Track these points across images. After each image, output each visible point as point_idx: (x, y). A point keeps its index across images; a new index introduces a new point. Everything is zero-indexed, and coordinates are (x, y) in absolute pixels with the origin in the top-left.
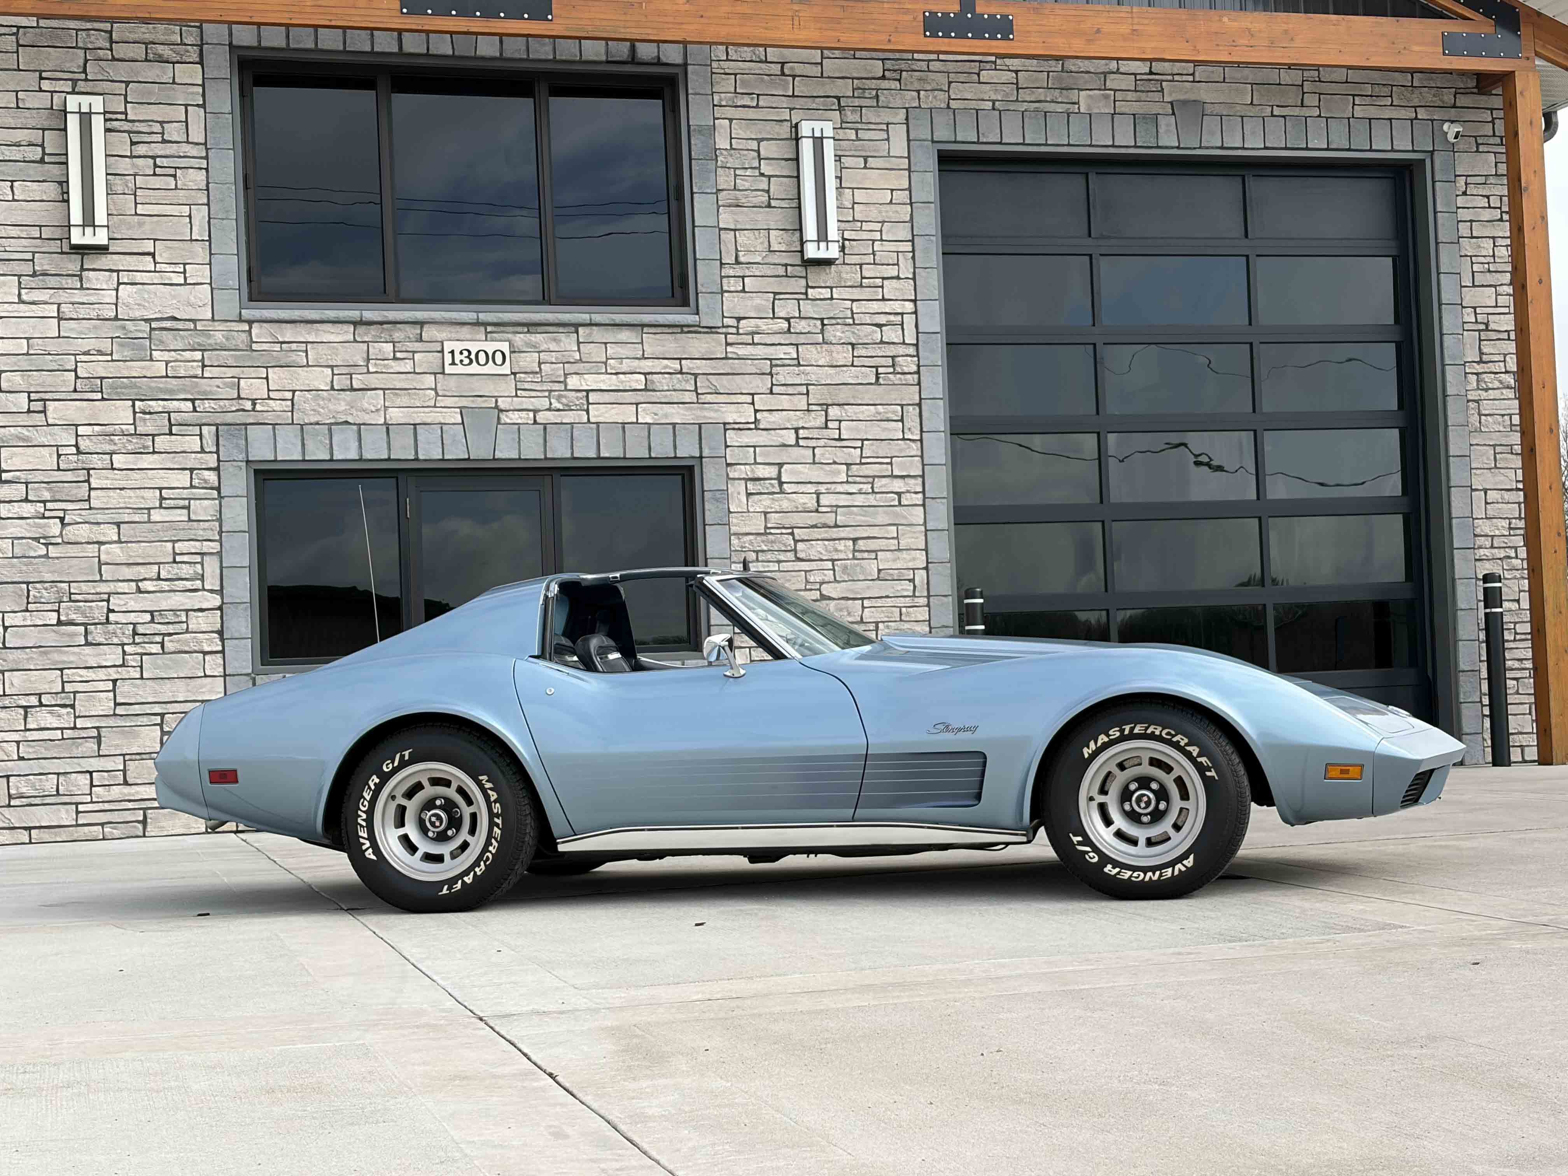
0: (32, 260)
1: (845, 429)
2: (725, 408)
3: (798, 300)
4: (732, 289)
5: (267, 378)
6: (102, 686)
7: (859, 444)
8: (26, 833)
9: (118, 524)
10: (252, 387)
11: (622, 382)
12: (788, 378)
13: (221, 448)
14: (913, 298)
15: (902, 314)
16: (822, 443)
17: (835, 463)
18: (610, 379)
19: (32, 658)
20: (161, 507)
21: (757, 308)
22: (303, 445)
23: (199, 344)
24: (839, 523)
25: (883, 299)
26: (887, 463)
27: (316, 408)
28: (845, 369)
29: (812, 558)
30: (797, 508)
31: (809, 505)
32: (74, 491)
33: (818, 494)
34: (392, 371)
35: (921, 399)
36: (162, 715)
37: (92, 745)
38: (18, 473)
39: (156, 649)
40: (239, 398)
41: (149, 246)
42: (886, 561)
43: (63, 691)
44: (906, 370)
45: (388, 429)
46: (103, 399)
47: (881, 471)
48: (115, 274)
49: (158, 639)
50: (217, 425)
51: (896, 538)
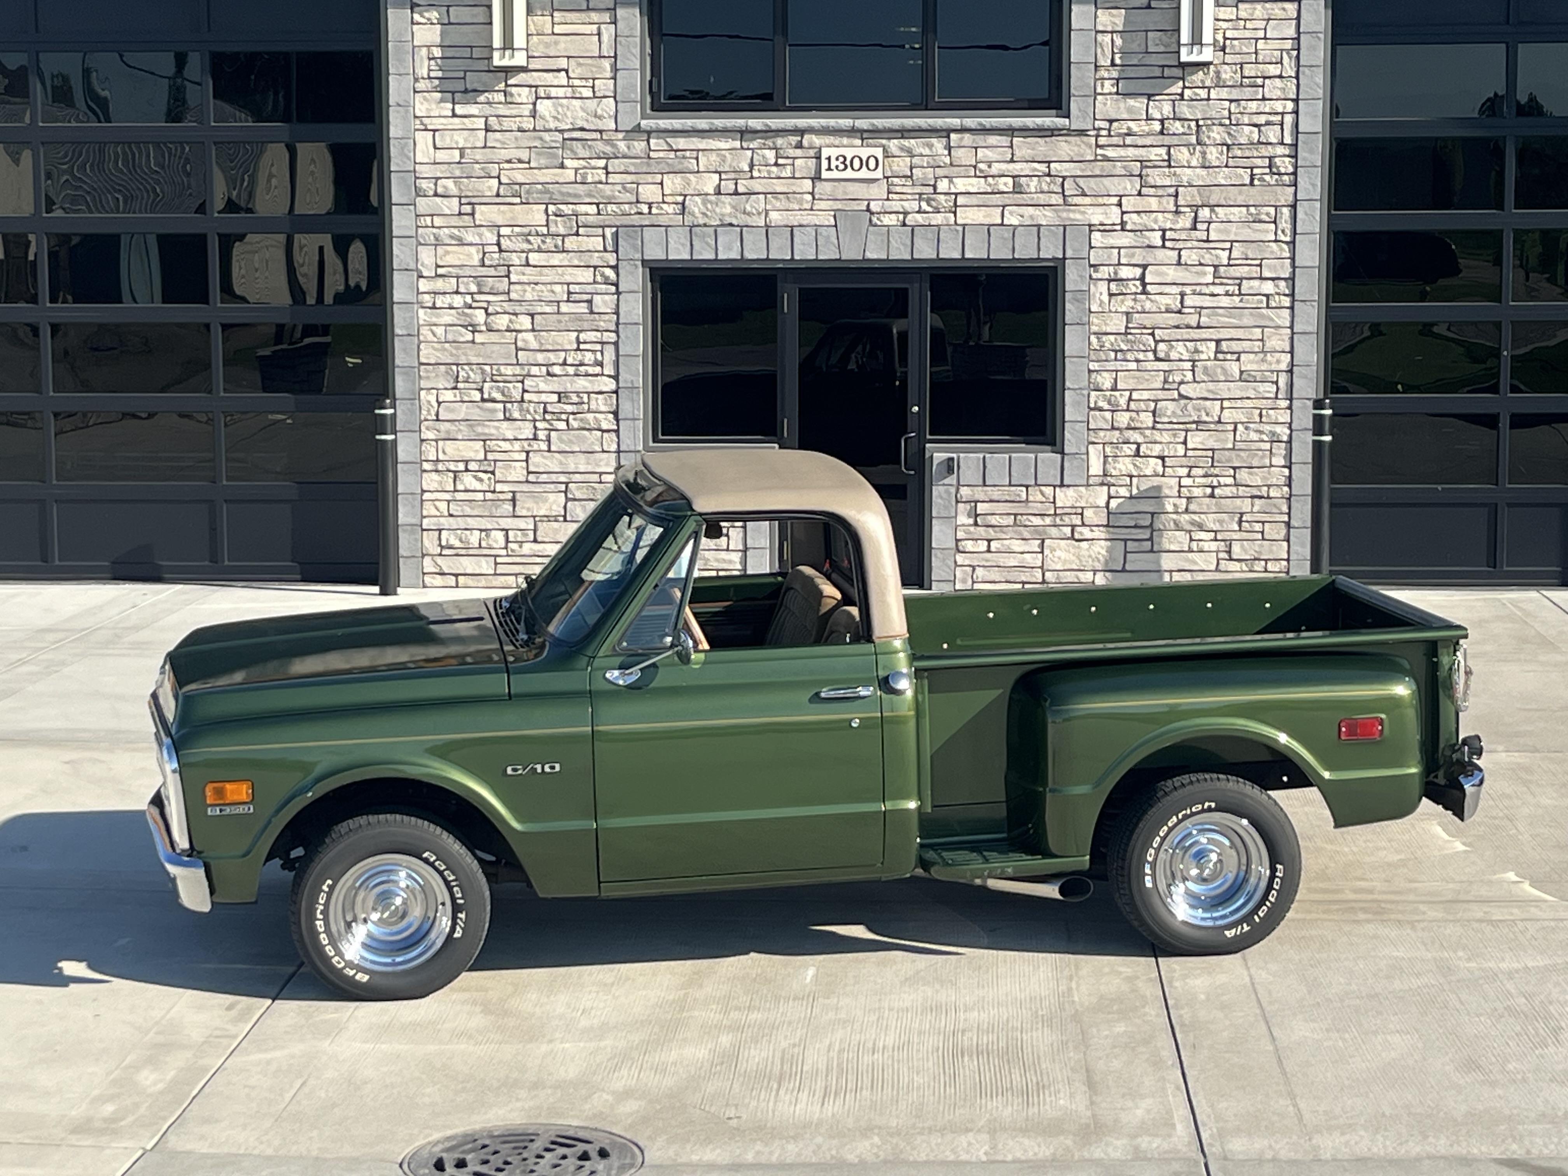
0: (464, 78)
1: (1214, 230)
2: (1090, 210)
3: (1174, 101)
4: (1106, 91)
5: (662, 184)
6: (516, 456)
7: (1228, 245)
8: (454, 578)
9: (532, 315)
10: (649, 192)
11: (990, 185)
12: (1157, 178)
13: (620, 248)
14: (1294, 97)
15: (1283, 114)
16: (1189, 244)
17: (1201, 264)
18: (979, 183)
19: (460, 430)
20: (568, 301)
21: (1130, 110)
22: (692, 245)
23: (604, 153)
24: (1202, 324)
25: (1264, 99)
26: (1256, 265)
27: (705, 211)
28: (1217, 170)
29: (1172, 358)
30: (1160, 308)
31: (1173, 306)
32: (497, 285)
33: (1183, 295)
34: (773, 176)
35: (1296, 200)
36: (567, 484)
37: (508, 507)
38: (450, 269)
39: (562, 425)
40: (638, 202)
41: (563, 63)
42: (1249, 363)
43: (486, 459)
44: (1283, 170)
45: (767, 231)
46: (522, 203)
47: (1249, 272)
48: (534, 89)
49: (564, 417)
50: (617, 227)
51: (1262, 340)
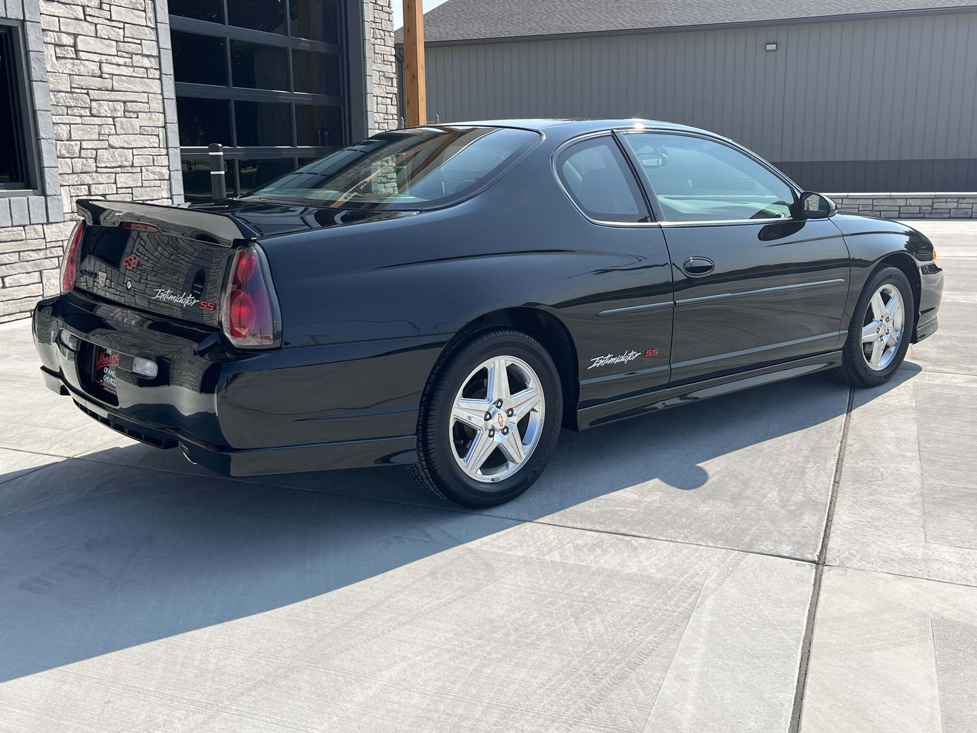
1: (114, 12)
7: (121, 25)
16: (101, 21)
17: (109, 39)
24: (115, 88)
26: (138, 44)
29: (102, 115)
30: (89, 72)
31: (97, 72)
33: (101, 63)
42: (143, 120)
47: (136, 49)
51: (148, 103)
